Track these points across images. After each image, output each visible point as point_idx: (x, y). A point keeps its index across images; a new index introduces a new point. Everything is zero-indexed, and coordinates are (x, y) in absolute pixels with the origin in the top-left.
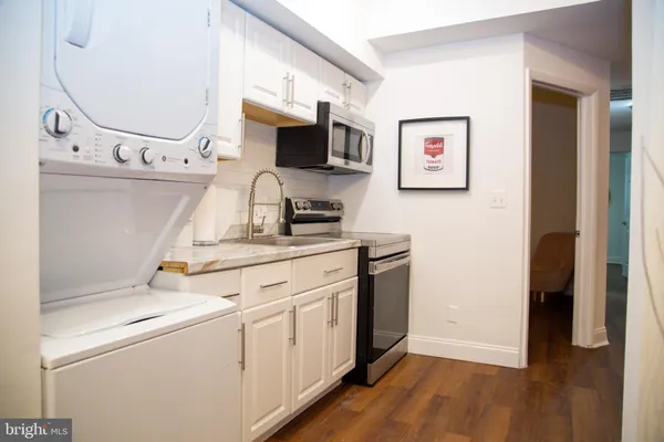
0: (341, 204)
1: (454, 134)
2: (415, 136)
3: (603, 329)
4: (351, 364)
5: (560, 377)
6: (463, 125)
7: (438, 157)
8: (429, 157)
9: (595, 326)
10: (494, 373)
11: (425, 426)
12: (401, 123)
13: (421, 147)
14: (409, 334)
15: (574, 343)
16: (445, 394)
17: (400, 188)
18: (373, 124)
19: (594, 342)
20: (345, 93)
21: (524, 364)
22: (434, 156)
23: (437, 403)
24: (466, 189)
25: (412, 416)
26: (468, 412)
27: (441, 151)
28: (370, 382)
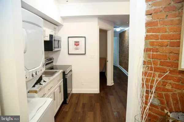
0: (53, 58)
1: (82, 41)
2: (72, 41)
3: (113, 81)
4: (63, 100)
5: (106, 94)
6: (84, 39)
7: (78, 46)
8: (76, 46)
9: (111, 81)
10: (93, 95)
11: (83, 111)
12: (68, 37)
13: (74, 43)
14: (73, 89)
15: (107, 85)
16: (85, 103)
17: (69, 54)
18: (61, 37)
19: (111, 84)
20: (55, 30)
21: (99, 92)
22: (77, 46)
23: (84, 105)
24: (85, 54)
25: (80, 110)
26: (91, 106)
27: (78, 45)
28: (67, 103)
